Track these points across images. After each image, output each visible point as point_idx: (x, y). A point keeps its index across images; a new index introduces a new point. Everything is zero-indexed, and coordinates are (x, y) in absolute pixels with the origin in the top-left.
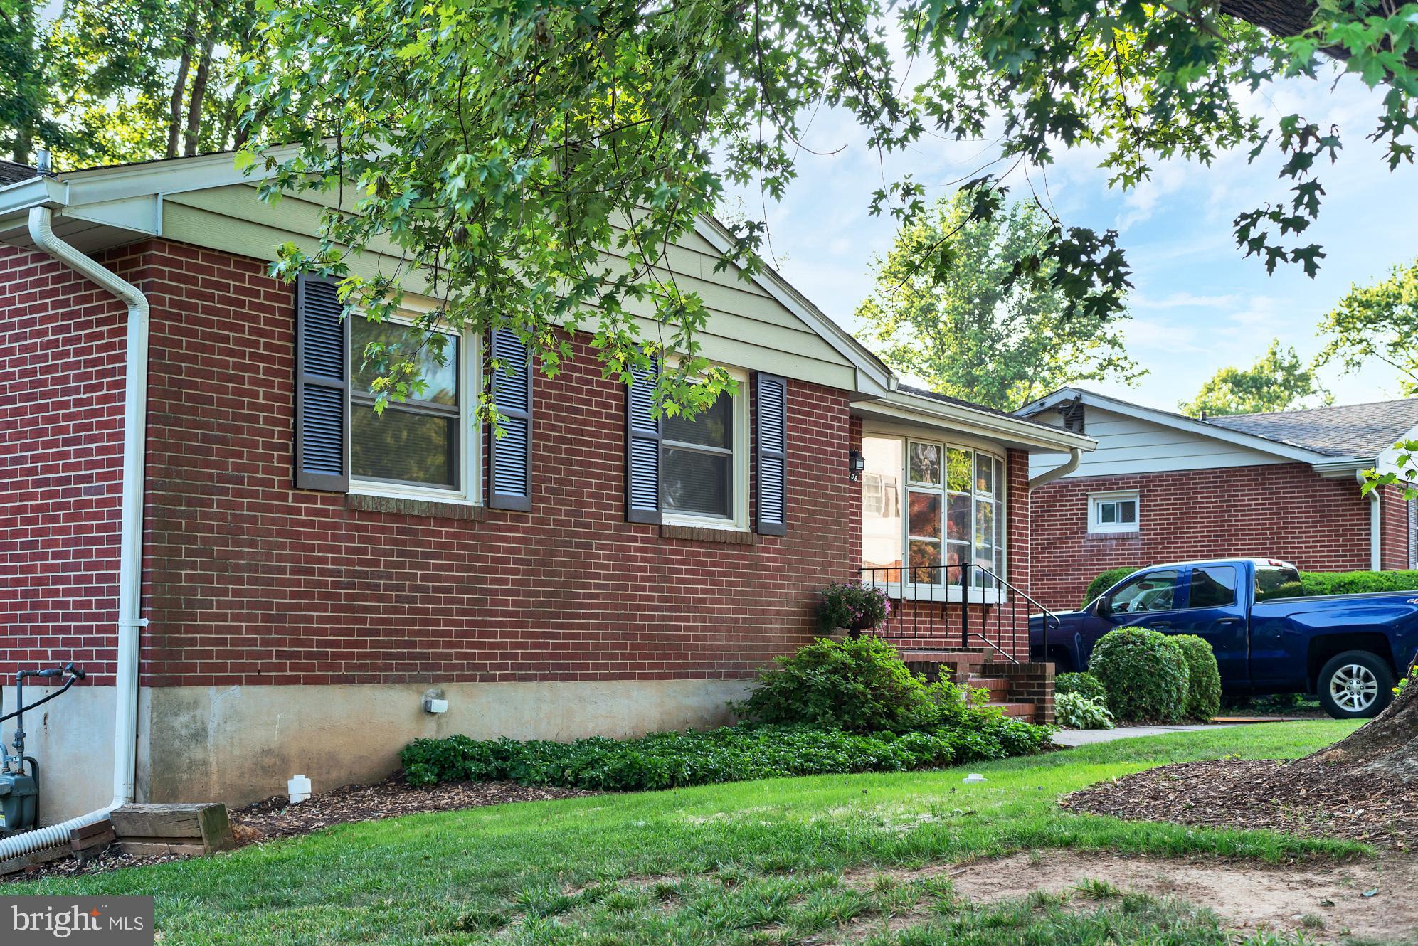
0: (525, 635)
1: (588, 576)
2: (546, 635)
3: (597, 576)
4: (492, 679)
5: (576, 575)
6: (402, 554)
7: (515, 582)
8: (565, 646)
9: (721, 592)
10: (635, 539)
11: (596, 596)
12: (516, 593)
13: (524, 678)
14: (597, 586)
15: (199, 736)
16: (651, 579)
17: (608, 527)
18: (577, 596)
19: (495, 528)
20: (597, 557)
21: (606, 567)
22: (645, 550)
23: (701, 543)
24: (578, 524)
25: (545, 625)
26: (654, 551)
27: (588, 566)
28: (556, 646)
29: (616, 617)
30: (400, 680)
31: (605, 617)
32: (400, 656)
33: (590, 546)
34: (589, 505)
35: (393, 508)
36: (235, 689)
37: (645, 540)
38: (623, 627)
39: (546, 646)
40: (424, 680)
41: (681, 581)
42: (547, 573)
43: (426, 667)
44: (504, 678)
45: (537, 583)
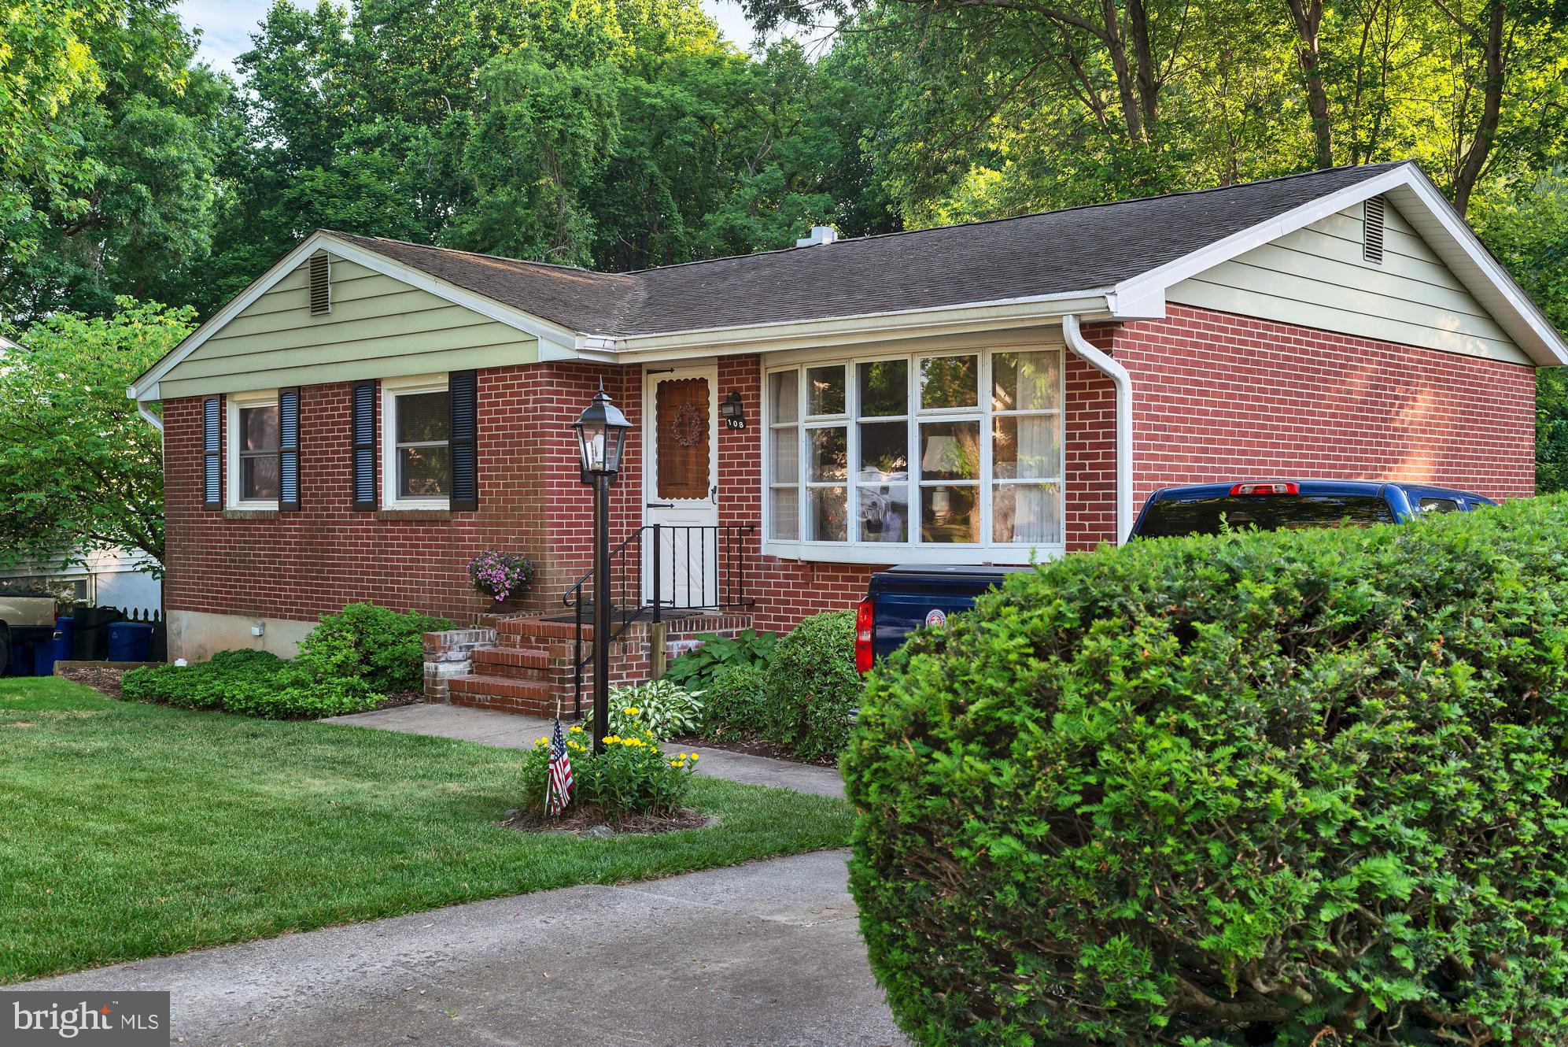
0: (302, 591)
1: (333, 551)
2: (312, 591)
3: (339, 551)
4: (284, 617)
5: (328, 551)
6: (245, 542)
7: (296, 557)
8: (322, 599)
9: (424, 561)
10: (361, 523)
11: (339, 565)
12: (295, 564)
13: (301, 619)
14: (339, 558)
15: (179, 634)
16: (373, 552)
17: (345, 516)
18: (328, 565)
19: (284, 523)
20: (338, 537)
21: (344, 544)
22: (368, 531)
23: (408, 522)
24: (328, 516)
25: (311, 585)
26: (375, 531)
27: (333, 544)
28: (317, 599)
29: (351, 580)
30: (245, 614)
31: (345, 580)
32: (245, 600)
33: (334, 530)
34: (333, 502)
35: (238, 516)
36: (190, 613)
37: (368, 523)
38: (356, 587)
39: (311, 598)
40: (254, 615)
41: (393, 553)
42: (312, 550)
43: (256, 608)
44: (291, 618)
45: (307, 557)
